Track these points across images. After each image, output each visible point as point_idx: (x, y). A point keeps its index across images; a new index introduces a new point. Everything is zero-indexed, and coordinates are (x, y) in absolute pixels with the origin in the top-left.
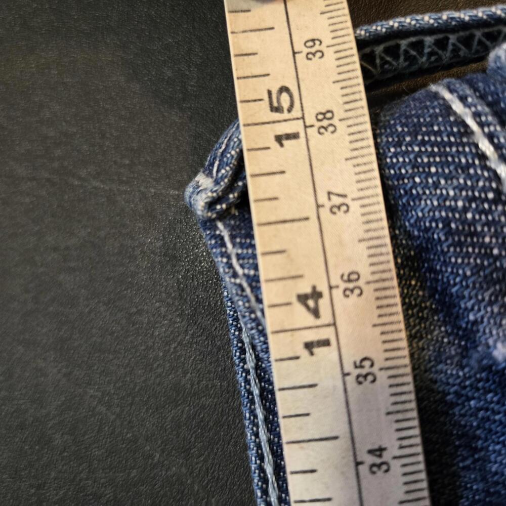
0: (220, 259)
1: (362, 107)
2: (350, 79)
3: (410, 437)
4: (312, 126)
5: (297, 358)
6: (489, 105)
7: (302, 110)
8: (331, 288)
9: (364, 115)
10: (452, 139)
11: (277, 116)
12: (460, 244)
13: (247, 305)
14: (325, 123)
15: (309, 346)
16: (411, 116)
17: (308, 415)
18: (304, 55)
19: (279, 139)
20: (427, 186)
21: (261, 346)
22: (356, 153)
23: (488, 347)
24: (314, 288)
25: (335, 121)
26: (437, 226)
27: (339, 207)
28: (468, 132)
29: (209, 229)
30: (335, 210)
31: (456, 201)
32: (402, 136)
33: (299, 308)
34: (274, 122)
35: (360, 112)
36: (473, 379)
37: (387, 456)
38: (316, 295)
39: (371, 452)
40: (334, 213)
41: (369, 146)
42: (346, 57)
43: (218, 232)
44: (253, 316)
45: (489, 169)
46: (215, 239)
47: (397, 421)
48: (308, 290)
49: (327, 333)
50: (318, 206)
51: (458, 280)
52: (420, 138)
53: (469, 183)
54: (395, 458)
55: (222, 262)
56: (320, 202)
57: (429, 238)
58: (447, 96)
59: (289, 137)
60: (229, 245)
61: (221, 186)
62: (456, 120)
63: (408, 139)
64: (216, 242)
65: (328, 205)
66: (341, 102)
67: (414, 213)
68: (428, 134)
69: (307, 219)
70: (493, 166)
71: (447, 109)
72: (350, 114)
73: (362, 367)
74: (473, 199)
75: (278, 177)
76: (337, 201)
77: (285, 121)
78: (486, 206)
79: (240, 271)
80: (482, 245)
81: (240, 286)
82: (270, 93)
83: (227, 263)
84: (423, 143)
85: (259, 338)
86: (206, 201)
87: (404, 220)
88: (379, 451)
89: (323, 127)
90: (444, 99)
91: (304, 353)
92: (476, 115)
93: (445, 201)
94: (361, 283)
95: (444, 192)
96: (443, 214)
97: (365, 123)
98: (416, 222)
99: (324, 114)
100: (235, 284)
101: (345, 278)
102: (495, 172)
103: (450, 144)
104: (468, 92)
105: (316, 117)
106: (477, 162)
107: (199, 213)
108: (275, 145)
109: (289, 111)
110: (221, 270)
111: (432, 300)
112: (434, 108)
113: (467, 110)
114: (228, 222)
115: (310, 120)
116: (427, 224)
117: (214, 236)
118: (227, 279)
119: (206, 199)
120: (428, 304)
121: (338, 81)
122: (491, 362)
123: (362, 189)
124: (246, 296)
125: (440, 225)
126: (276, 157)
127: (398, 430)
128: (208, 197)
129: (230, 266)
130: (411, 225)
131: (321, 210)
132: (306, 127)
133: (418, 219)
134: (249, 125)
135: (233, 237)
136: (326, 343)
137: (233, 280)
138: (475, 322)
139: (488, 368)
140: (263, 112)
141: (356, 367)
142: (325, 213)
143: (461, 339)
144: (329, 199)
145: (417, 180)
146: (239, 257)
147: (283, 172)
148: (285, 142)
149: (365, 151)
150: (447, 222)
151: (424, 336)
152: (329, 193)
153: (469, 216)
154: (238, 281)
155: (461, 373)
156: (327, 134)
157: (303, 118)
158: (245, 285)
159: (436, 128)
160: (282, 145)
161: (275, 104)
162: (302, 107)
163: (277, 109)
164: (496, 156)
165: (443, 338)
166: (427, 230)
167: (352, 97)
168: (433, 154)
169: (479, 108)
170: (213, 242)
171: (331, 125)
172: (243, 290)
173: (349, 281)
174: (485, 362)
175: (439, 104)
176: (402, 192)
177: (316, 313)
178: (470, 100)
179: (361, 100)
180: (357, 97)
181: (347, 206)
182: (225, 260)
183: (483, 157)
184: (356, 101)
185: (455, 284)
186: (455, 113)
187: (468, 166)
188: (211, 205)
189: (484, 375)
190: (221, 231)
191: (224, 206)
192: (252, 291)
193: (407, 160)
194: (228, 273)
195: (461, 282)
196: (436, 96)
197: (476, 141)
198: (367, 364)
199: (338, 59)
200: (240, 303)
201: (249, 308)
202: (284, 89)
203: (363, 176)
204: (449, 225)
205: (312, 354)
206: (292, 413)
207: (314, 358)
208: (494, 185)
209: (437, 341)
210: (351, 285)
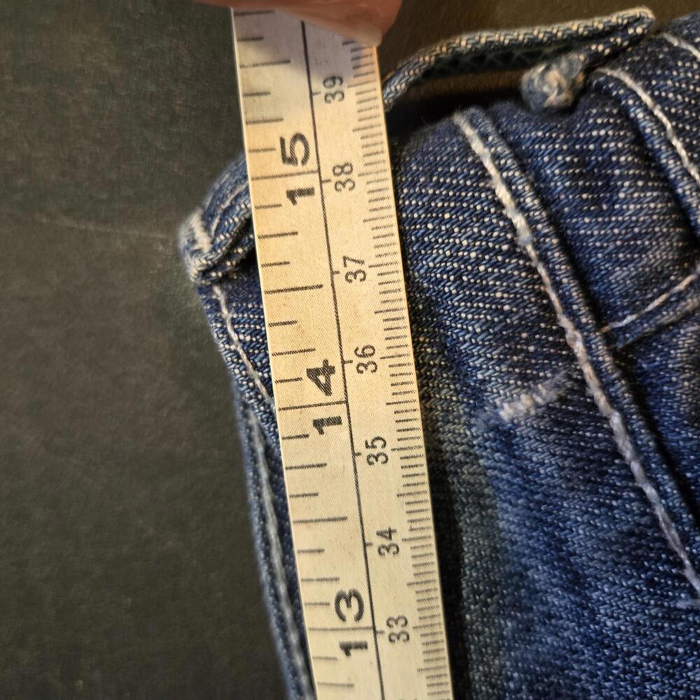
0: (214, 324)
1: (384, 161)
2: (372, 127)
3: (421, 520)
4: (328, 181)
5: (307, 436)
6: (511, 145)
7: (318, 163)
8: (343, 362)
9: (385, 171)
10: (469, 183)
11: (289, 168)
12: (470, 299)
13: (244, 373)
14: (343, 178)
15: (319, 424)
16: (428, 153)
17: (316, 494)
18: (322, 96)
19: (292, 195)
20: (439, 234)
21: (261, 416)
22: (375, 214)
23: (496, 407)
24: (326, 362)
25: (354, 176)
26: (448, 277)
27: (355, 275)
28: (485, 176)
29: (205, 293)
30: (351, 277)
31: (469, 252)
32: (416, 175)
33: (309, 384)
34: (286, 175)
35: (381, 166)
36: (480, 438)
37: (396, 539)
38: (328, 370)
39: (380, 534)
40: (350, 281)
41: (389, 207)
42: (369, 100)
43: (214, 297)
44: (251, 384)
45: (506, 219)
46: (211, 304)
47: (408, 503)
48: (320, 365)
49: (339, 411)
50: (333, 273)
51: (467, 337)
52: (435, 179)
53: (483, 233)
54: (404, 540)
55: (216, 327)
56: (335, 269)
57: (440, 291)
58: (469, 131)
59: (302, 192)
60: (225, 311)
61: (218, 254)
62: (473, 162)
63: (422, 180)
64: (211, 308)
65: (344, 271)
66: (361, 155)
67: (424, 263)
68: (444, 175)
69: (320, 286)
70: (509, 215)
71: (466, 148)
72: (370, 168)
73: (374, 447)
74: (487, 250)
75: (289, 238)
76: (353, 267)
77: (299, 174)
78: (500, 258)
79: (235, 337)
80: (494, 301)
81: (236, 352)
82: (282, 141)
83: (221, 328)
84: (438, 185)
85: (259, 408)
86: (199, 269)
87: (413, 270)
88: (389, 533)
89: (340, 182)
90: (464, 136)
91: (314, 432)
92: (496, 157)
93: (458, 251)
94: (375, 358)
95: (457, 241)
96: (455, 265)
97: (386, 179)
98: (426, 273)
99: (342, 168)
100: (230, 351)
101: (359, 352)
102: (510, 221)
103: (466, 188)
104: (490, 129)
105: (334, 170)
106: (493, 210)
107: (193, 280)
108: (286, 201)
109: (304, 162)
110: (215, 336)
111: (441, 356)
112: (452, 146)
113: (486, 150)
114: (225, 287)
115: (327, 173)
116: (438, 276)
117: (210, 301)
118: (222, 346)
119: (200, 266)
120: (437, 362)
121: (359, 129)
122: (497, 422)
123: (380, 256)
124: (243, 364)
125: (452, 278)
126: (288, 216)
127: (409, 512)
128: (203, 265)
129: (225, 331)
130: (421, 276)
131: (335, 276)
132: (321, 182)
133: (429, 270)
134: (258, 178)
135: (229, 302)
136: (337, 421)
137: (227, 346)
138: (483, 382)
139: (495, 429)
140: (274, 163)
141: (367, 446)
142: (340, 280)
143: (469, 398)
144: (345, 265)
145: (430, 226)
146: (233, 321)
147: (295, 233)
148: (298, 199)
149: (385, 213)
150: (458, 274)
151: (432, 395)
152: (345, 258)
153: (482, 268)
154: (233, 347)
155: (468, 433)
156: (345, 191)
157: (319, 171)
158: (241, 352)
159: (452, 169)
160: (294, 202)
161: (288, 154)
162: (318, 159)
163: (290, 160)
164: (513, 204)
165: (451, 396)
166: (438, 282)
167: (373, 149)
168: (447, 199)
169: (499, 149)
170: (209, 307)
171: (349, 180)
172: (239, 357)
173: (364, 356)
174: (492, 421)
175: (458, 141)
176: (413, 238)
177: (327, 389)
178: (490, 139)
179: (382, 152)
180: (378, 148)
181: (364, 273)
182: (219, 325)
183: (499, 205)
184: (377, 153)
185: (465, 342)
186: (474, 154)
187: (484, 214)
188: (205, 273)
189: (491, 434)
190: (218, 296)
191: (220, 274)
192: (249, 359)
193: (420, 203)
194: (222, 338)
195: (470, 339)
196: (456, 131)
197: (493, 187)
198: (379, 444)
199: (361, 102)
200: (237, 371)
201: (246, 376)
202: (299, 137)
203: (381, 241)
204: (460, 277)
205: (321, 432)
206: (300, 492)
207: (323, 437)
208: (509, 236)
209: (446, 399)
210: (365, 361)
